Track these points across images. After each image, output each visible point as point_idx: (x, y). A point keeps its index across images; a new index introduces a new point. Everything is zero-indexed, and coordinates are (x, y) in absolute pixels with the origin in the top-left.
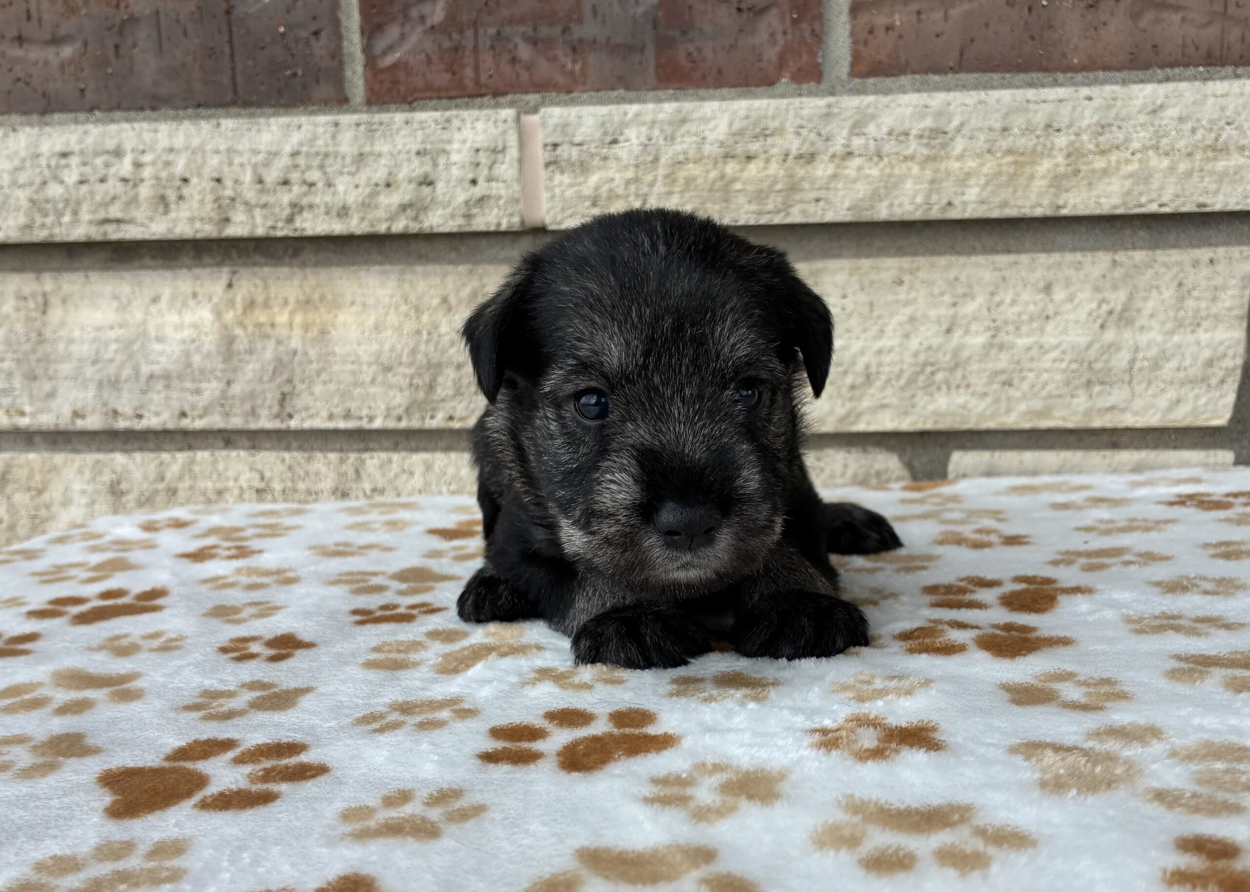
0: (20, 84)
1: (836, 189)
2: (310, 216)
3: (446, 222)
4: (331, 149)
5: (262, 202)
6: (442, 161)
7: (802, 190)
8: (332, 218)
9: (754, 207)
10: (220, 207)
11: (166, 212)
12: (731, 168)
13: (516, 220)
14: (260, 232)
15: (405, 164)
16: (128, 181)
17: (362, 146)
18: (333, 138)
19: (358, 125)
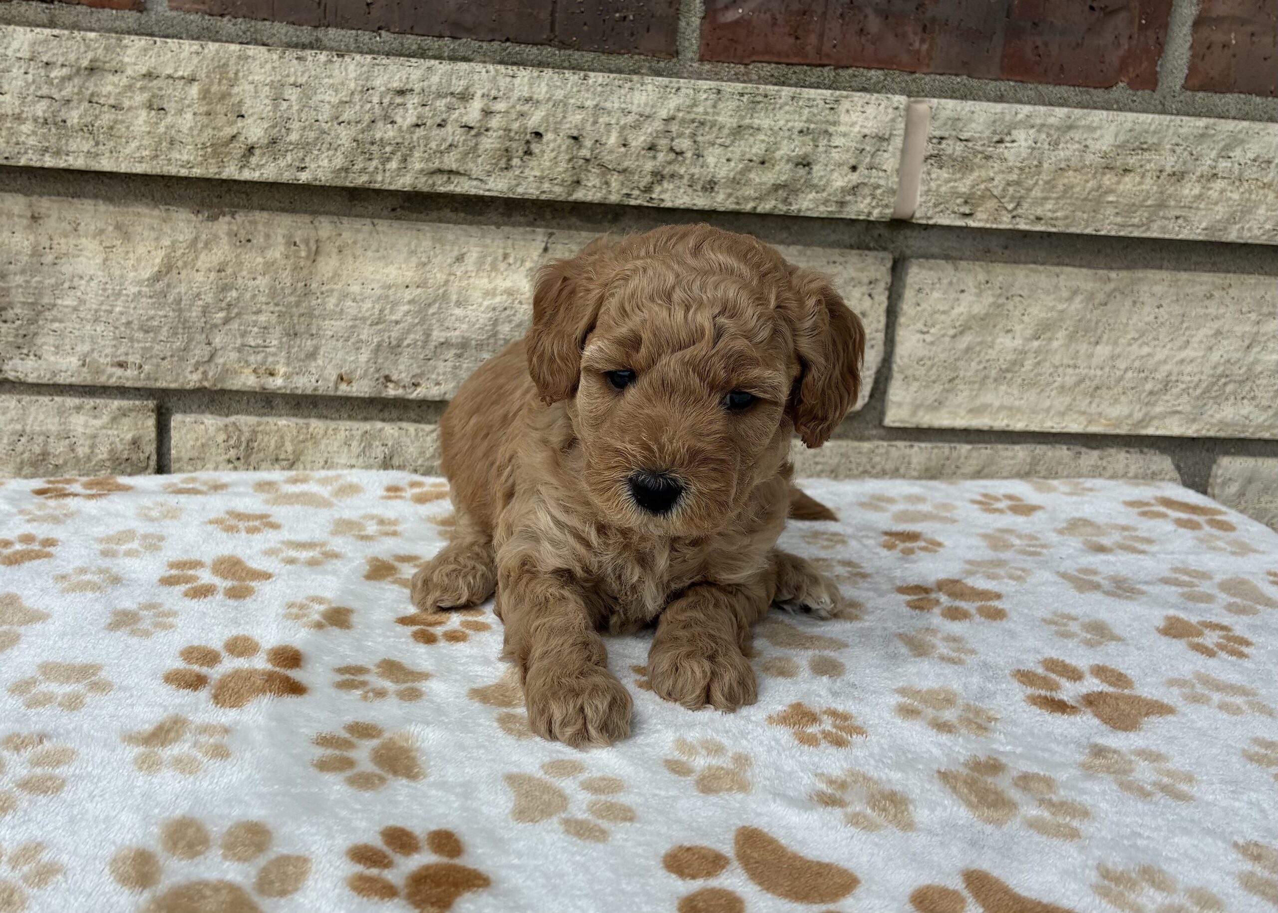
1: (1198, 209)
2: (671, 186)
3: (817, 206)
4: (709, 118)
5: (620, 168)
6: (823, 142)
7: (1167, 207)
8: (696, 191)
9: (1119, 220)
10: (574, 168)
11: (508, 168)
12: (1108, 180)
13: (889, 211)
14: (614, 198)
15: (785, 142)
16: (471, 128)
17: (742, 118)
18: (714, 107)
19: (742, 95)
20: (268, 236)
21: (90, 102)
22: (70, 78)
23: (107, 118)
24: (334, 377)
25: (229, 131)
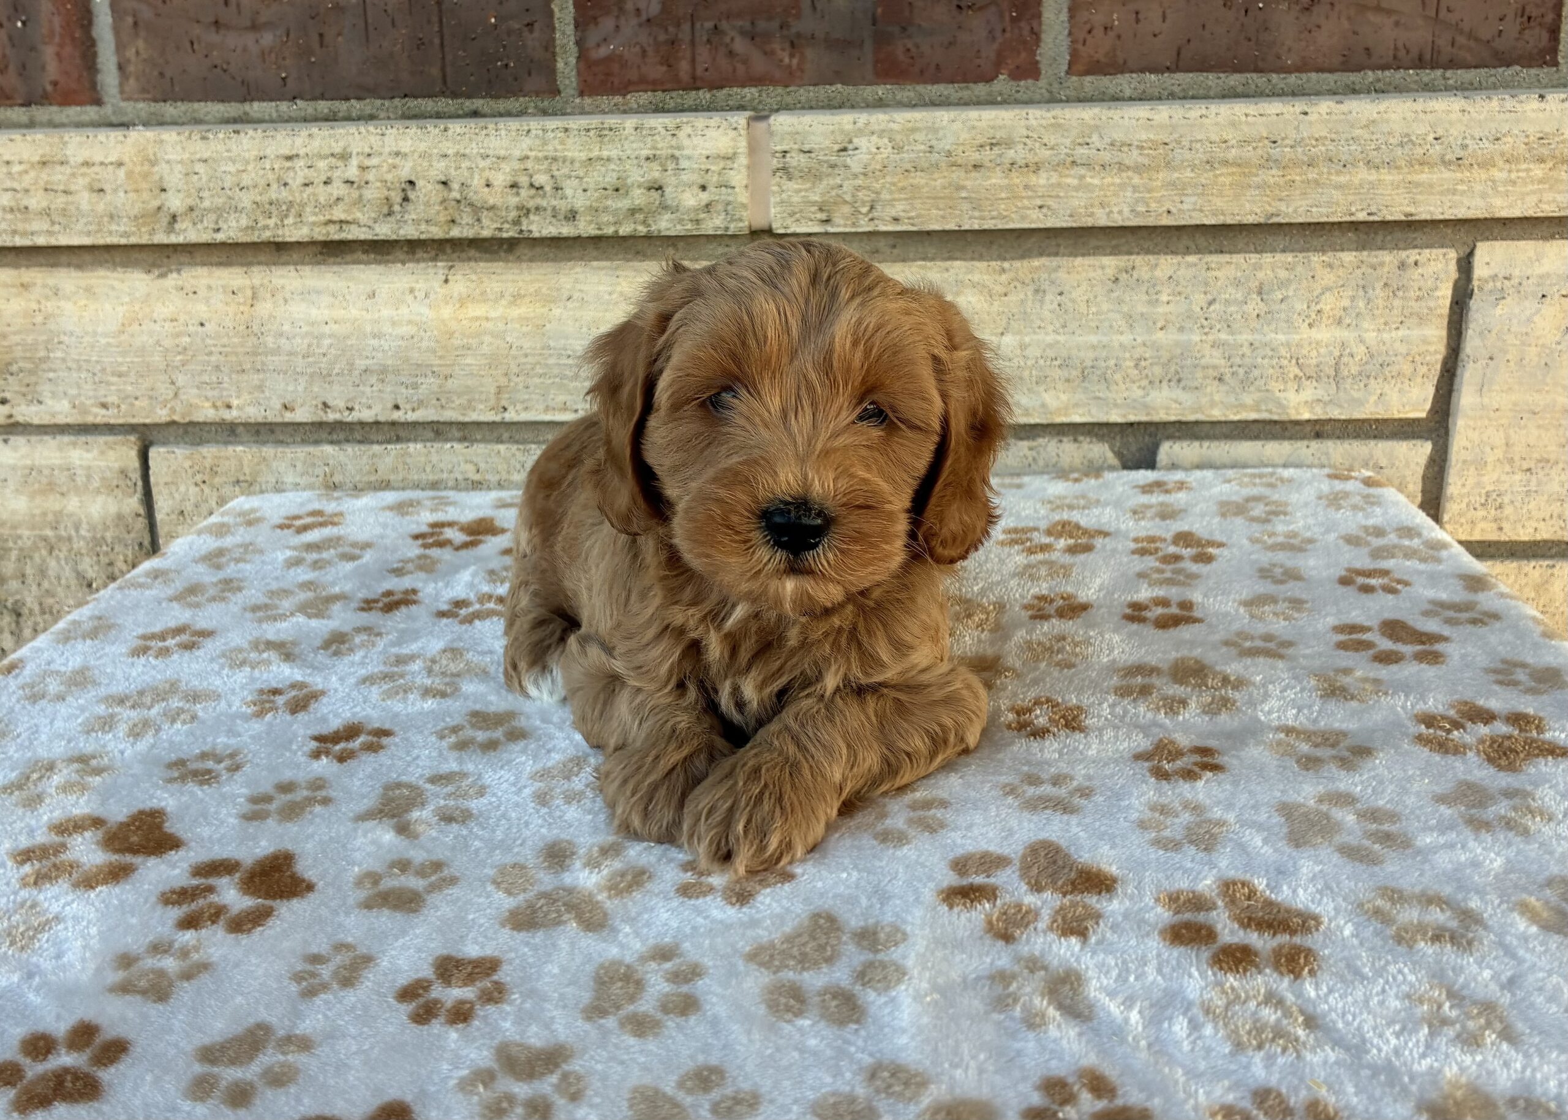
0: (218, 70)
1: (1058, 197)
2: (537, 218)
3: (675, 226)
4: (560, 154)
5: (488, 205)
6: (671, 166)
7: (1025, 198)
8: (559, 220)
9: (978, 214)
10: (446, 209)
11: (390, 214)
12: (957, 175)
13: (744, 224)
14: (486, 233)
15: (634, 169)
16: (352, 183)
17: (590, 150)
18: (562, 143)
19: (588, 130)
20: (210, 288)
21: (46, 190)
22: (26, 172)
23: (61, 200)
24: (279, 406)
25: (156, 203)
